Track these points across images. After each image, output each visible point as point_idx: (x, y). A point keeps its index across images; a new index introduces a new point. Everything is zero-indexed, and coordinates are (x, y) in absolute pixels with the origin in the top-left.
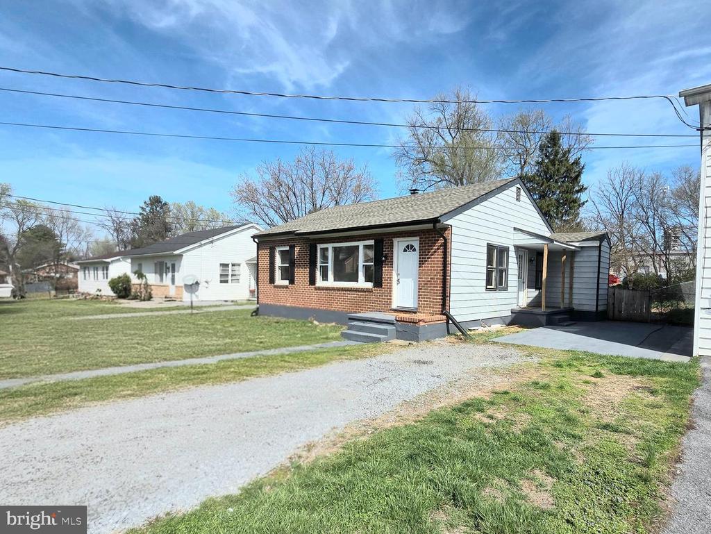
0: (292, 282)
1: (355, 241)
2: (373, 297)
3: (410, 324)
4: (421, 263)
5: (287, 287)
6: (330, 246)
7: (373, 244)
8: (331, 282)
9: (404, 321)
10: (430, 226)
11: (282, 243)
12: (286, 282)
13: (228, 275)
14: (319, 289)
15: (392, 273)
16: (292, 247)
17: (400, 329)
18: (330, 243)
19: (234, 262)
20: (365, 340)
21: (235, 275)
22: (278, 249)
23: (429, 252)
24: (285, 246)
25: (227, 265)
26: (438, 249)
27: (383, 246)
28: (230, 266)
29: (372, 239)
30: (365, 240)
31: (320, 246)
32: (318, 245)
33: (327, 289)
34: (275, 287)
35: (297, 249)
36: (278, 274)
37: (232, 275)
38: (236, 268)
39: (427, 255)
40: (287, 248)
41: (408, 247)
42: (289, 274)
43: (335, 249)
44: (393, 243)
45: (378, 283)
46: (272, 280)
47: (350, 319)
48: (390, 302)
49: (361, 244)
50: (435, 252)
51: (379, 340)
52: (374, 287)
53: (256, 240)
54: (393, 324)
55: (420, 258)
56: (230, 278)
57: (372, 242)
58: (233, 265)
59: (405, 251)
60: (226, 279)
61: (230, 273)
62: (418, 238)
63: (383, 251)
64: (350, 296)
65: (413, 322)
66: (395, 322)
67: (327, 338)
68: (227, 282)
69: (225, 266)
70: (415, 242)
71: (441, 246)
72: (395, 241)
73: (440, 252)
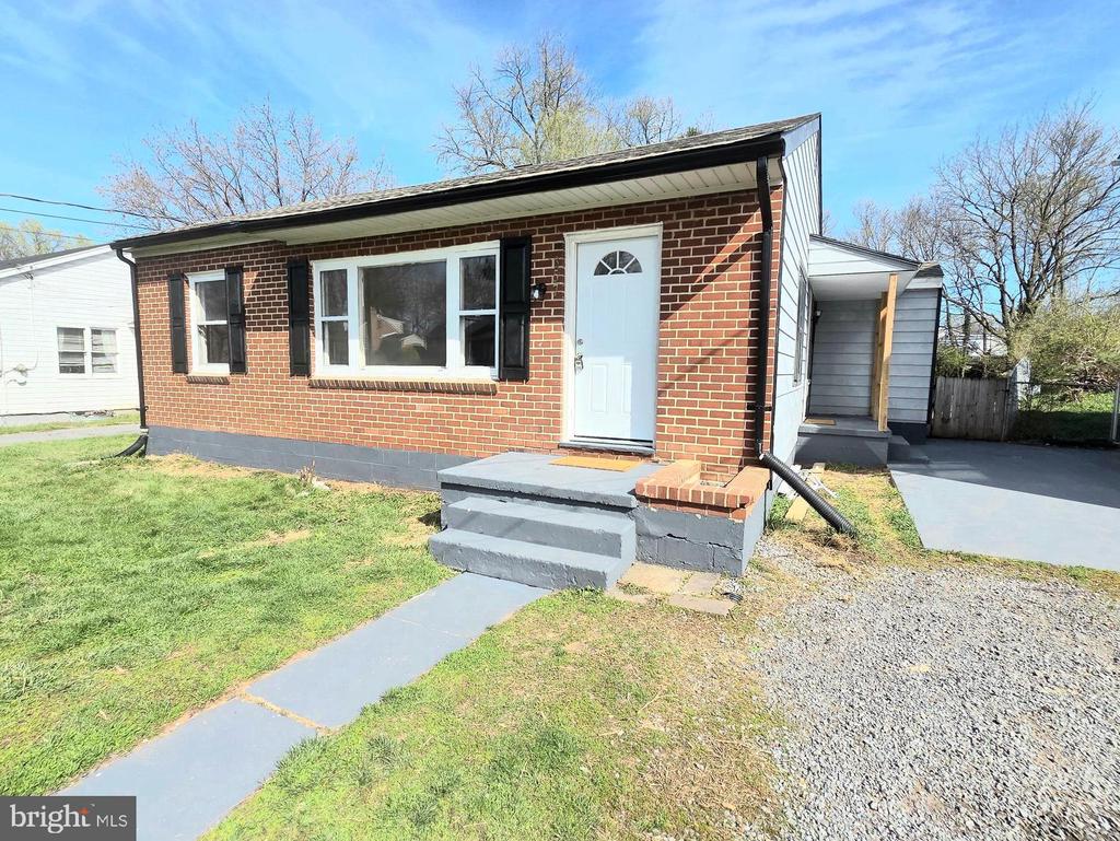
0: (239, 366)
1: (434, 245)
2: (495, 409)
3: (699, 514)
4: (670, 302)
5: (224, 382)
6: (352, 266)
7: (497, 253)
8: (358, 367)
9: (672, 502)
10: (740, 175)
11: (203, 261)
12: (222, 370)
13: (81, 355)
14: (322, 385)
15: (559, 336)
16: (235, 272)
17: (653, 529)
18: (353, 254)
19: (98, 325)
20: (531, 576)
21: (103, 355)
22: (193, 278)
23: (698, 270)
24: (212, 268)
25: (79, 332)
26: (734, 258)
27: (530, 257)
28: (88, 333)
29: (490, 239)
30: (466, 242)
31: (319, 267)
32: (313, 263)
33: (350, 386)
34: (192, 381)
35: (249, 279)
36: (197, 346)
37: (94, 355)
38: (104, 338)
39: (692, 279)
40: (220, 275)
41: (610, 259)
42: (229, 346)
43: (369, 274)
44: (562, 246)
45: (515, 369)
46: (180, 362)
47: (445, 486)
48: (557, 423)
49: (452, 258)
50: (721, 269)
51: (597, 580)
52: (501, 379)
53: (128, 256)
54: (625, 510)
55: (664, 290)
56: (87, 361)
57: (491, 248)
58: (96, 332)
59: (601, 270)
60: (76, 361)
61: (88, 349)
62: (656, 229)
63: (530, 273)
64: (422, 405)
65: (711, 508)
66: (634, 503)
67: (380, 575)
68: (81, 370)
69: (73, 332)
70: (644, 242)
71: (745, 248)
72: (572, 239)
73: (743, 269)
